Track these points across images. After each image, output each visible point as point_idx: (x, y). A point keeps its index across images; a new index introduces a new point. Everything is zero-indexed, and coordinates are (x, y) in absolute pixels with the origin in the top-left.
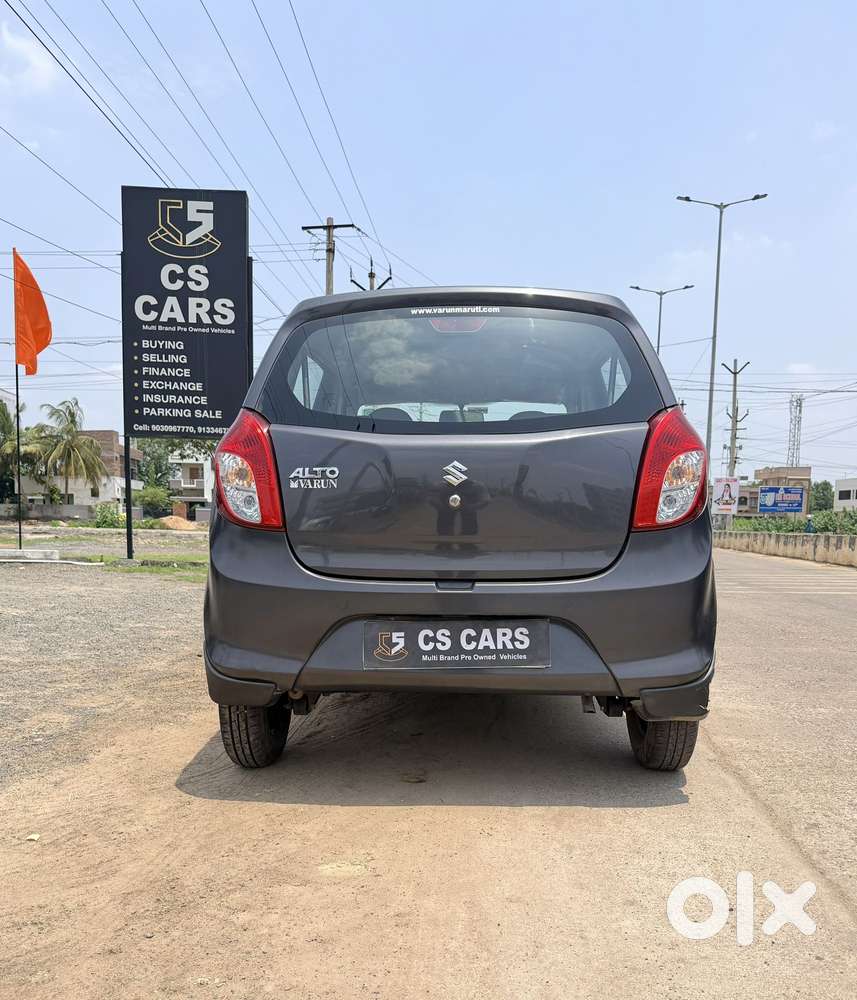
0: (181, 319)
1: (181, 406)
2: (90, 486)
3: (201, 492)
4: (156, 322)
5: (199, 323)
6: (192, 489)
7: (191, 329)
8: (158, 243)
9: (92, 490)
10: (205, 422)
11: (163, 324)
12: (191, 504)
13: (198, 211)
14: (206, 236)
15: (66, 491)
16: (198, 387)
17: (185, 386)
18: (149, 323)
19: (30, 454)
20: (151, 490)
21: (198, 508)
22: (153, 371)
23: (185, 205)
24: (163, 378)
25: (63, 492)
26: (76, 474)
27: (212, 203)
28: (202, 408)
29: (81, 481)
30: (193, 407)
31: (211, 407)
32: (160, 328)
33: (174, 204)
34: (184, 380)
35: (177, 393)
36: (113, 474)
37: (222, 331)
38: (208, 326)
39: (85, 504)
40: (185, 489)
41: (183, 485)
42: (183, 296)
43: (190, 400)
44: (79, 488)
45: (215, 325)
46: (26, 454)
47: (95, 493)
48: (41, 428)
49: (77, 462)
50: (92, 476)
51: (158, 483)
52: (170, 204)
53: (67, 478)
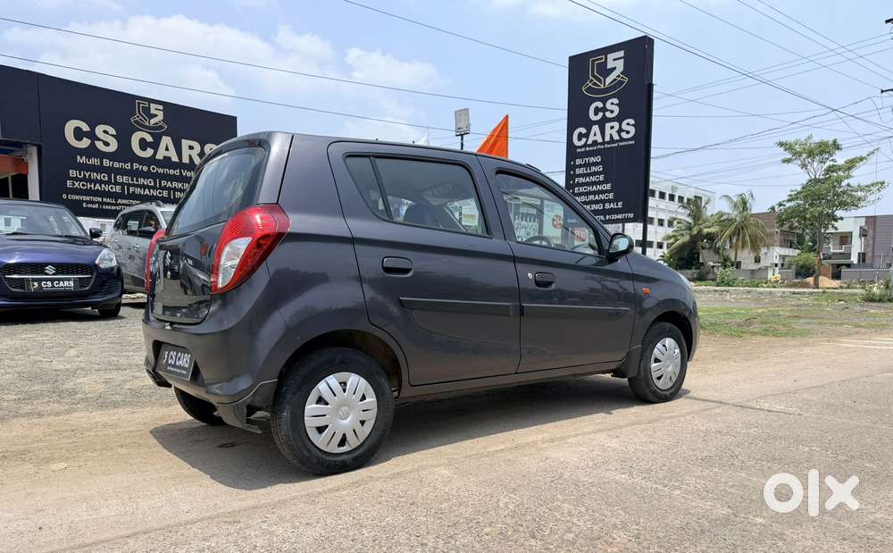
0: (600, 140)
1: (596, 202)
2: (753, 255)
3: (848, 256)
4: (585, 145)
5: (612, 140)
6: (840, 254)
7: (606, 146)
8: (590, 90)
9: (755, 258)
10: (612, 211)
11: (589, 146)
12: (839, 266)
13: (614, 60)
14: (618, 76)
15: (736, 259)
16: (608, 187)
17: (600, 187)
18: (581, 147)
19: (711, 233)
20: (805, 255)
21: (844, 269)
22: (581, 180)
23: (606, 58)
24: (588, 184)
25: (733, 260)
26: (743, 247)
27: (623, 52)
28: (610, 201)
29: (746, 252)
30: (604, 202)
31: (615, 200)
32: (587, 149)
33: (598, 60)
34: (600, 183)
35: (595, 193)
36: (773, 245)
37: (626, 143)
38: (617, 141)
39: (749, 268)
40: (834, 254)
41: (832, 251)
42: (602, 124)
43: (603, 197)
44: (746, 258)
45: (622, 140)
46: (708, 234)
47: (757, 260)
48: (721, 214)
49: (744, 237)
50: (755, 247)
51: (811, 249)
52: (596, 60)
53: (736, 250)
